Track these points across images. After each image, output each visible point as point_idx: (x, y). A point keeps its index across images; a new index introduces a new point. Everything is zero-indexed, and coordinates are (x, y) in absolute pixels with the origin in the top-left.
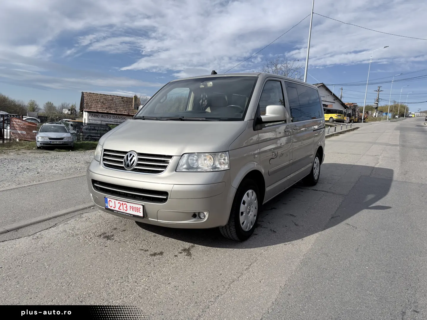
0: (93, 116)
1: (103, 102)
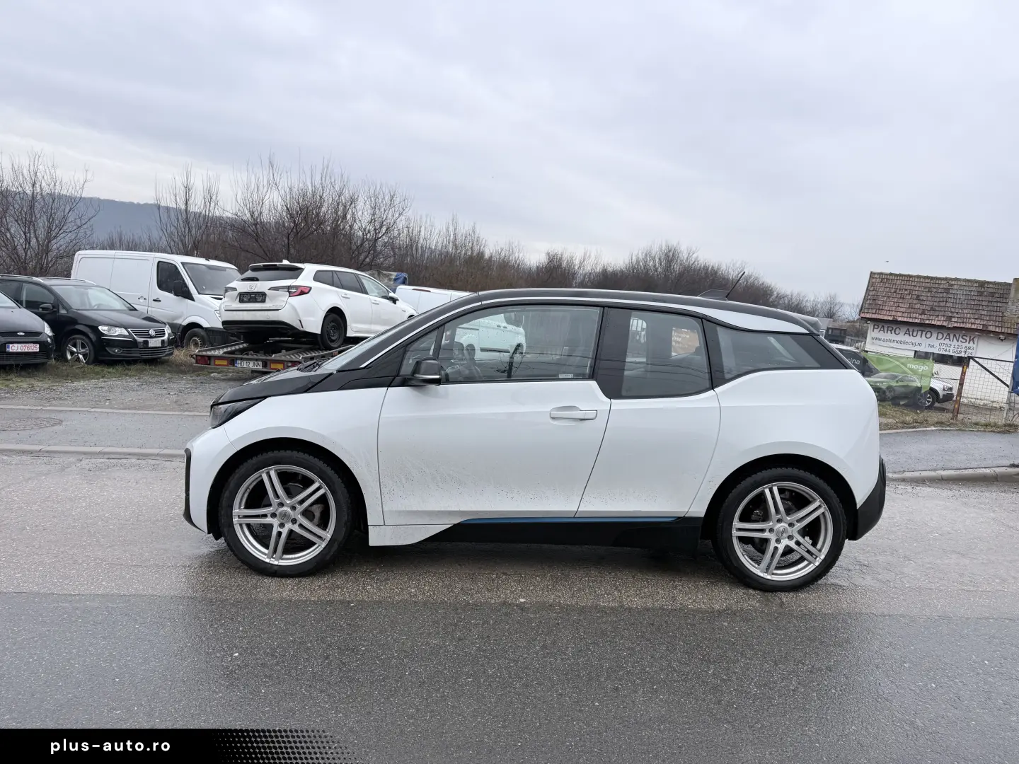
0: (883, 331)
1: (918, 296)
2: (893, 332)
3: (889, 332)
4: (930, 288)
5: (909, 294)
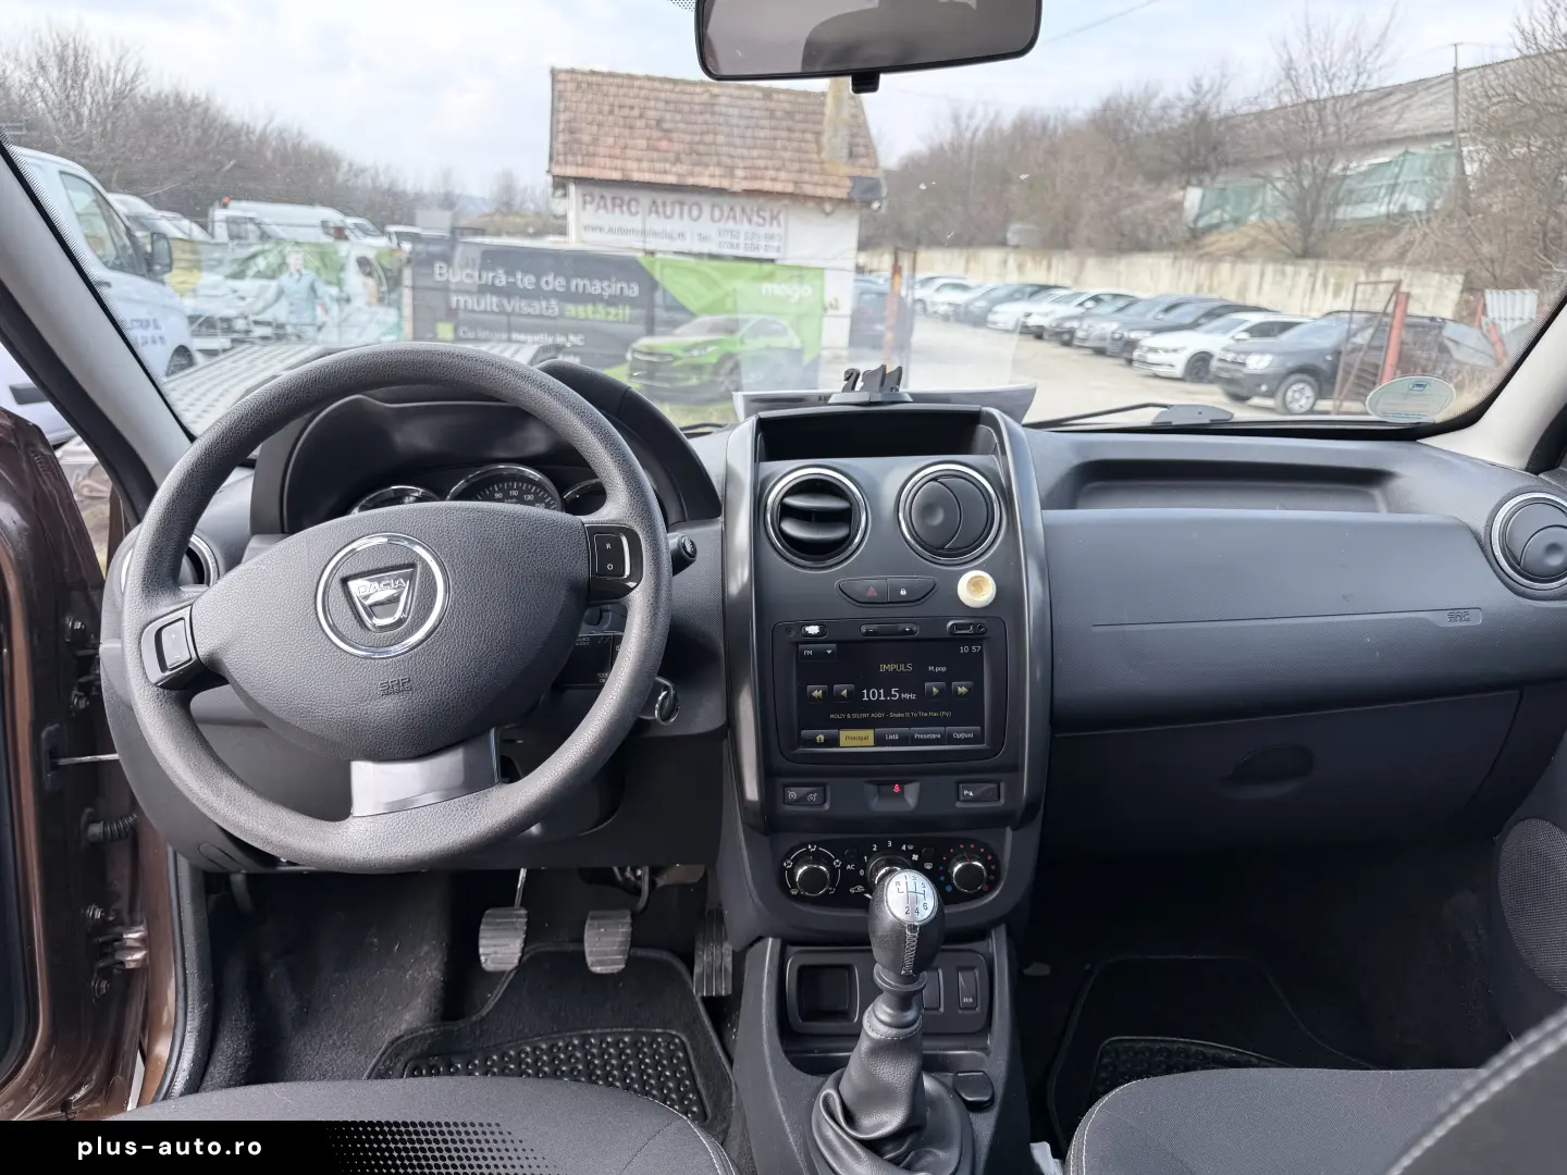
0: (605, 207)
1: (659, 121)
2: (625, 208)
3: (617, 210)
4: (677, 102)
5: (641, 116)
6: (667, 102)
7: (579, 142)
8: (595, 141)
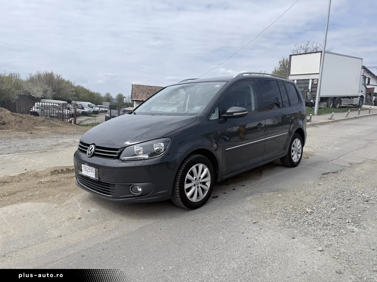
5: (145, 92)
6: (149, 89)
7: (136, 95)
8: (138, 95)
